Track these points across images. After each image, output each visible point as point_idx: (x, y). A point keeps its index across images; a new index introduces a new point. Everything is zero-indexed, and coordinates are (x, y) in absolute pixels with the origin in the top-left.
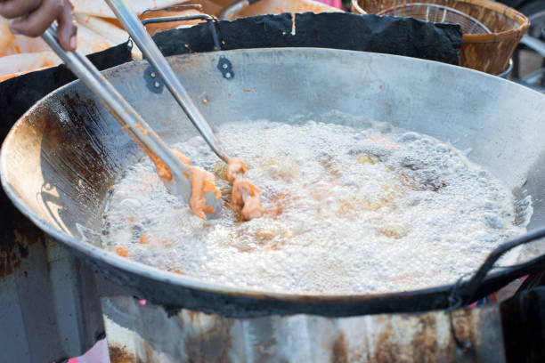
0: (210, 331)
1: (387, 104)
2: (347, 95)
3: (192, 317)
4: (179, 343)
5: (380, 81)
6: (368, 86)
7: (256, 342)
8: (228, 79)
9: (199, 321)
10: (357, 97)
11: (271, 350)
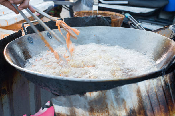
0: (98, 97)
1: (97, 40)
2: (85, 39)
3: (90, 94)
4: (86, 103)
5: (94, 34)
6: (91, 36)
7: (114, 95)
8: (51, 38)
9: (93, 95)
10: (88, 39)
11: (119, 96)
